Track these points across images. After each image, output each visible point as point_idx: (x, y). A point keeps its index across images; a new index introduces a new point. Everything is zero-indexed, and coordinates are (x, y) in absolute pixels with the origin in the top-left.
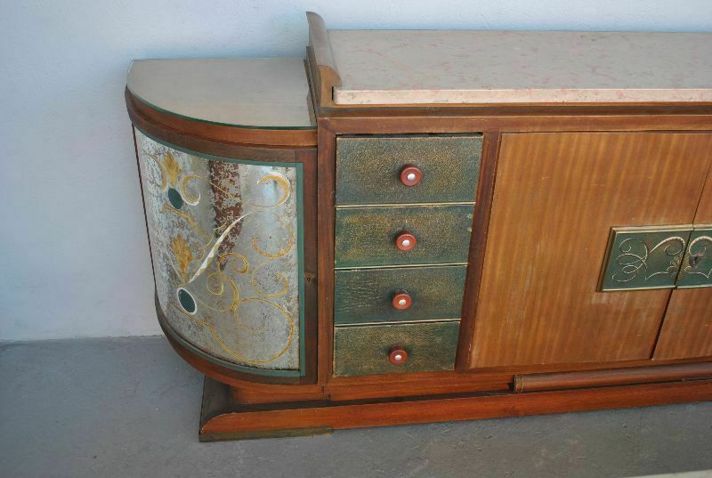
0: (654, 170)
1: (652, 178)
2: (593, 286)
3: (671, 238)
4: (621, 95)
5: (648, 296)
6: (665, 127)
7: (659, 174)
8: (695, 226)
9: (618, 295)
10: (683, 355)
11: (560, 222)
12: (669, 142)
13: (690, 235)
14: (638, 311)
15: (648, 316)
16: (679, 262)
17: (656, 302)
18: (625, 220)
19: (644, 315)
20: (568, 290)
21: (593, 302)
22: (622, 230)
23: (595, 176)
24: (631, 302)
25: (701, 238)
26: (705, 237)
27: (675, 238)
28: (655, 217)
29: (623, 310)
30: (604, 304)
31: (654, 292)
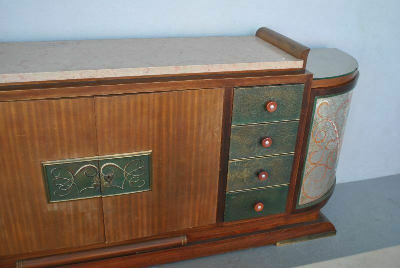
0: (56, 124)
1: (56, 128)
2: (45, 200)
3: (86, 166)
4: (22, 78)
5: (87, 203)
6: (56, 96)
7: (60, 126)
8: (99, 157)
9: (64, 204)
10: (126, 237)
11: (3, 161)
12: (59, 106)
13: (99, 163)
14: (83, 214)
15: (92, 216)
16: (98, 180)
17: (94, 207)
18: (49, 156)
19: (89, 215)
20: (27, 203)
21: (49, 210)
22: (48, 163)
23: (15, 130)
24: (76, 208)
25: (107, 164)
26: (110, 164)
27: (88, 165)
28: (69, 153)
29: (72, 213)
30: (57, 211)
31: (90, 200)
